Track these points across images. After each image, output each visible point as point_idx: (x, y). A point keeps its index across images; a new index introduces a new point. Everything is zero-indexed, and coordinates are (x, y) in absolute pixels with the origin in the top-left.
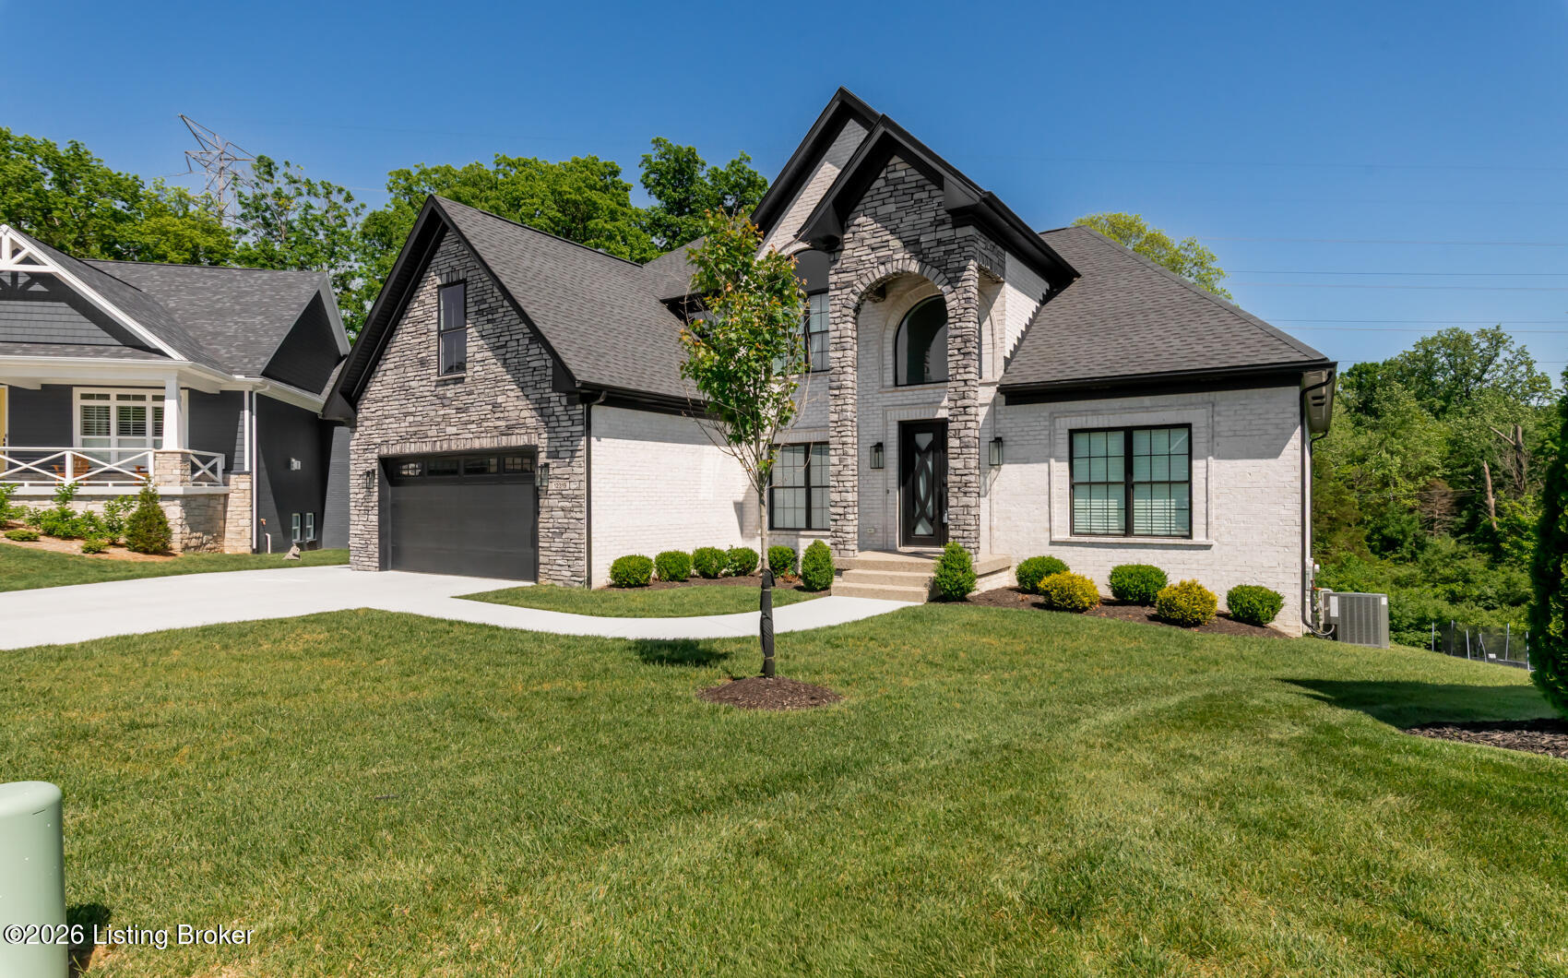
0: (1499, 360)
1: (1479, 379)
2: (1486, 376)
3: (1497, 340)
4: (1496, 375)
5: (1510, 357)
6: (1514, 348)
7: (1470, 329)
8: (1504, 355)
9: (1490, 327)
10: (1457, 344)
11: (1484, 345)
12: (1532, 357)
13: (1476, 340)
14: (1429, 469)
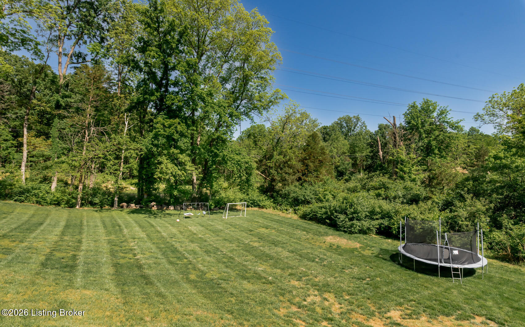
0: (358, 125)
1: (353, 131)
2: (355, 130)
3: (358, 119)
4: (357, 130)
5: (361, 124)
6: (362, 122)
7: (351, 116)
8: (360, 123)
9: (356, 115)
10: (348, 120)
11: (355, 121)
12: (366, 124)
13: (353, 119)
14: (344, 153)
